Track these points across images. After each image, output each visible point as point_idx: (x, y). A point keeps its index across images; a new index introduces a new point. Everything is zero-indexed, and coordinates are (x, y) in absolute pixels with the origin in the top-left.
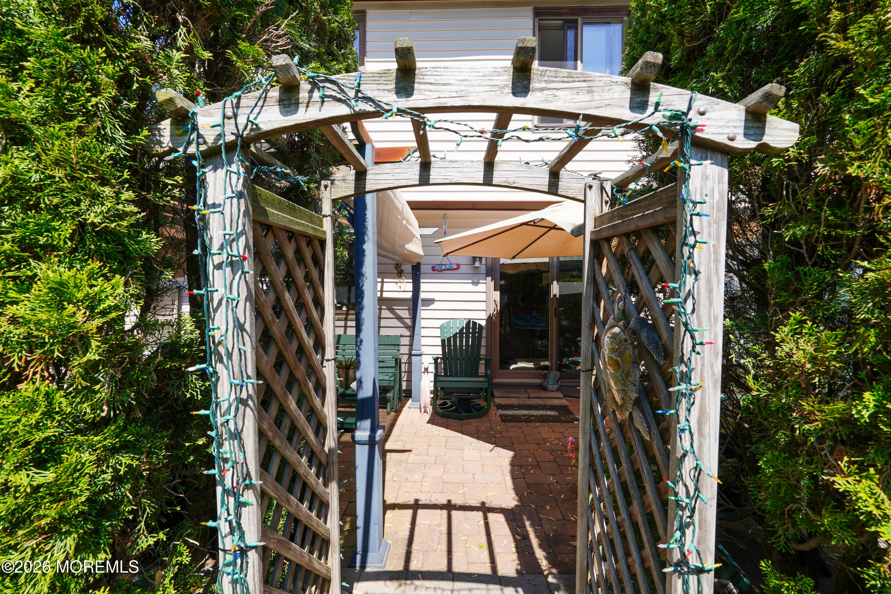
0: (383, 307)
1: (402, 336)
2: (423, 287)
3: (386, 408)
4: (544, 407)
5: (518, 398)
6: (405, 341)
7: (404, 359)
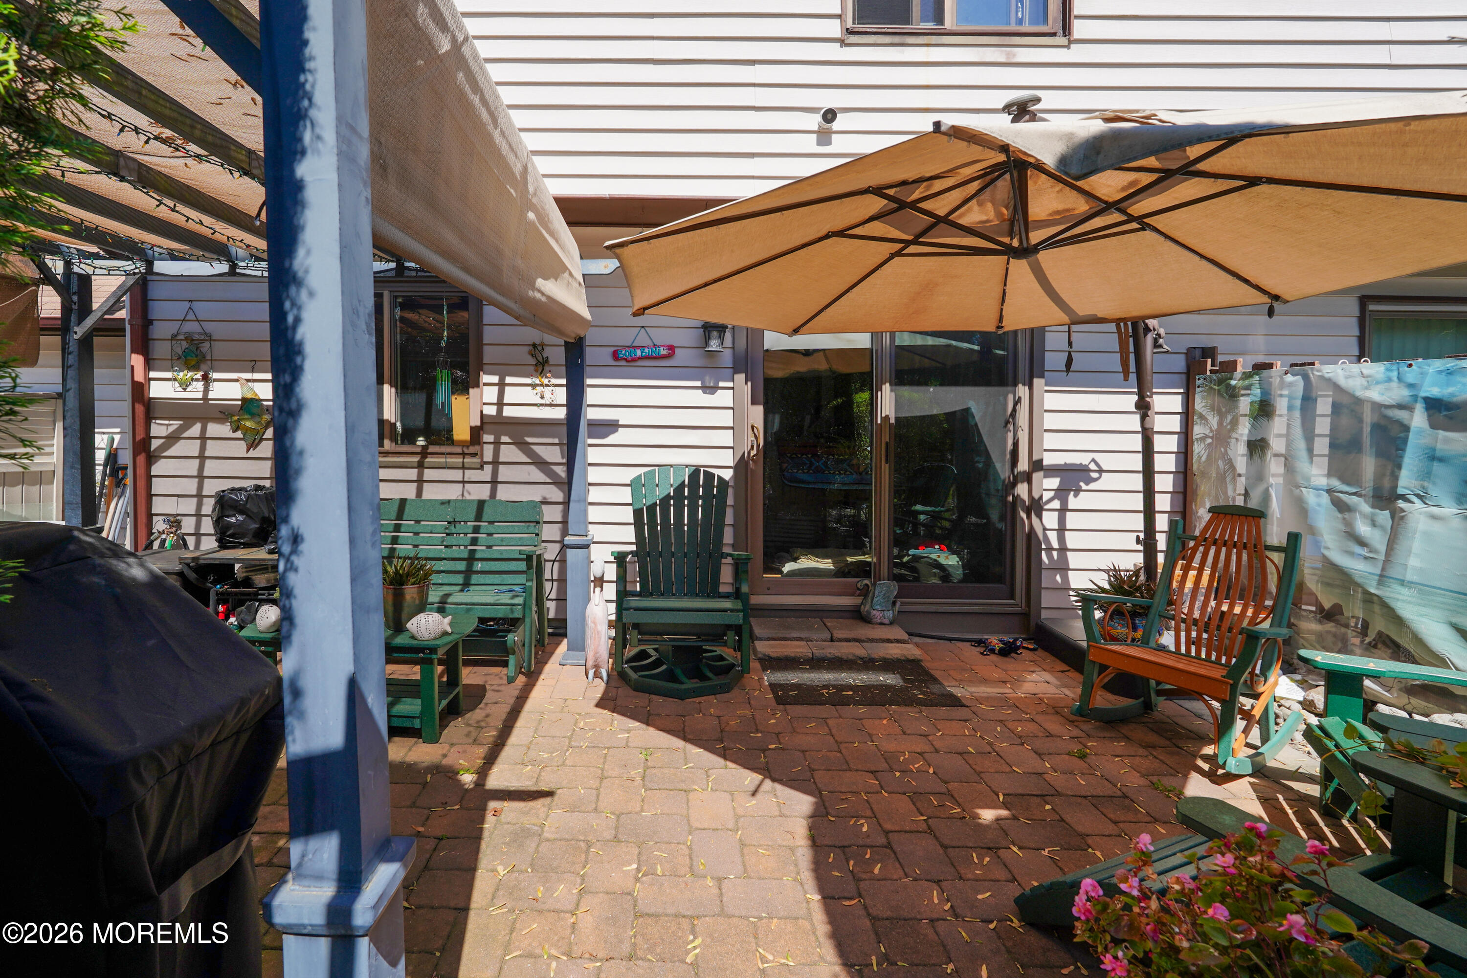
0: (505, 439)
1: (545, 502)
2: (591, 396)
3: (505, 664)
4: (868, 664)
5: (808, 640)
6: (553, 513)
7: (551, 552)
